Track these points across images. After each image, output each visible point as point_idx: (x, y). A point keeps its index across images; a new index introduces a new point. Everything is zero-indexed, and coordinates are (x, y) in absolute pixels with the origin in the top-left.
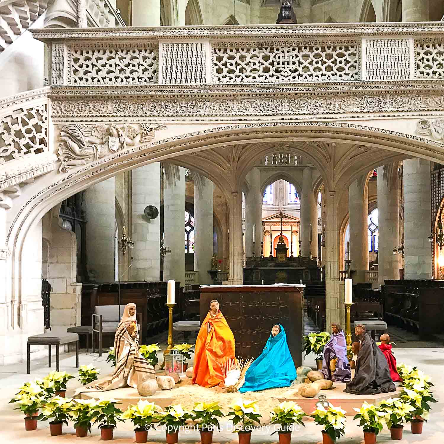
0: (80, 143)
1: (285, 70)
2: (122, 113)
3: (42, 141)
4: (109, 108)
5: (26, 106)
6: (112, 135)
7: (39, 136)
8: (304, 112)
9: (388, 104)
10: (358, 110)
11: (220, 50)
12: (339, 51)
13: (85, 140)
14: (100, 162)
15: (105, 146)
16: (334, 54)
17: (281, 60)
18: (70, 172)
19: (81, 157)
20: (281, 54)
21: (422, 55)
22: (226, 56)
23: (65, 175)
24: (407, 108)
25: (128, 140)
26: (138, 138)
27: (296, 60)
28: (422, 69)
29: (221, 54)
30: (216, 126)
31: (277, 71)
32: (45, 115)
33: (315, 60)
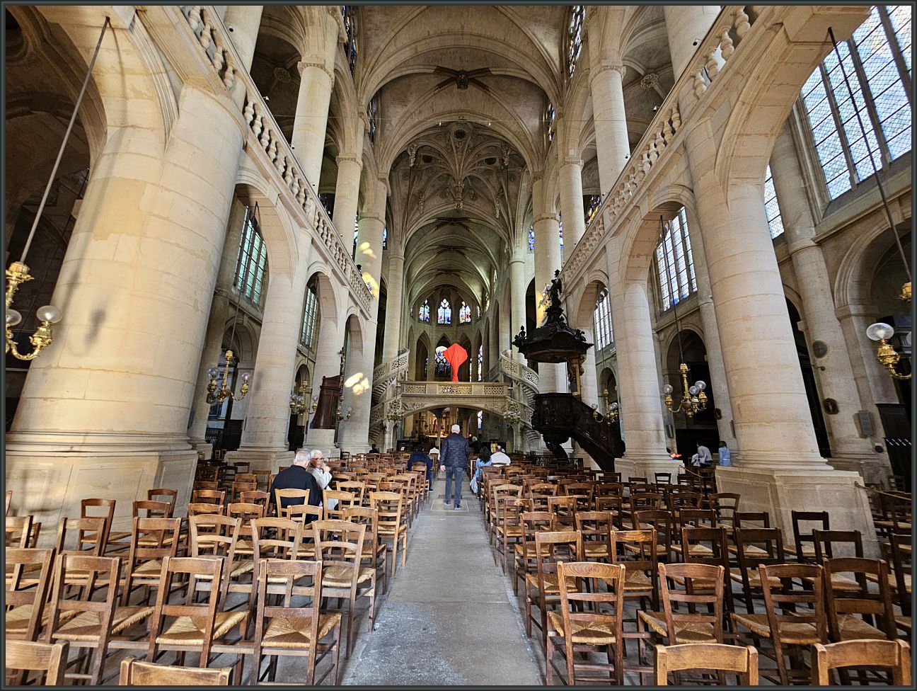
2: (417, 400)
8: (459, 401)
10: (470, 401)
17: (454, 389)
21: (486, 389)
29: (440, 387)
30: (439, 404)
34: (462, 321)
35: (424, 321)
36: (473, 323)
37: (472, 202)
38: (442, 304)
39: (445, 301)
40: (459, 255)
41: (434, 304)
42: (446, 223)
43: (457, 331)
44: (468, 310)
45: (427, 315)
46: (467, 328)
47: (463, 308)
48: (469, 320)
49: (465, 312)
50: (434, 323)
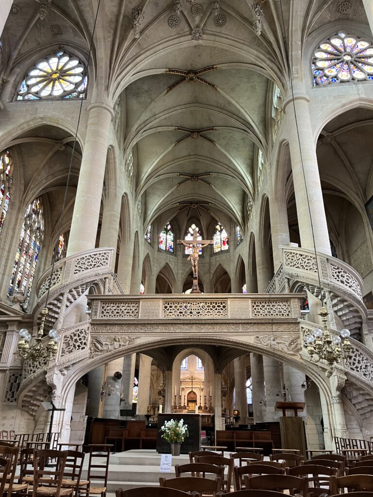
0: (101, 344)
1: (194, 312)
2: (121, 331)
3: (85, 344)
4: (116, 329)
5: (80, 328)
6: (116, 341)
7: (84, 342)
8: (203, 331)
9: (241, 329)
10: (227, 331)
11: (166, 303)
12: (218, 305)
13: (104, 343)
14: (109, 353)
15: (113, 346)
16: (216, 306)
17: (193, 309)
18: (95, 358)
19: (101, 351)
20: (193, 306)
21: (255, 307)
22: (168, 306)
23: (93, 359)
24: (249, 331)
25: (123, 343)
26: (127, 343)
27: (199, 308)
28: (255, 313)
29: (166, 305)
30: (163, 337)
31: (191, 313)
32: (87, 332)
33: (208, 308)
34: (217, 250)
35: (167, 251)
36: (231, 251)
37: (218, 29)
38: (190, 230)
39: (194, 226)
40: (207, 142)
41: (180, 230)
42: (183, 79)
43: (210, 264)
44: (225, 235)
45: (170, 243)
46: (223, 256)
47: (218, 233)
48: (226, 247)
49: (220, 237)
50: (180, 254)
